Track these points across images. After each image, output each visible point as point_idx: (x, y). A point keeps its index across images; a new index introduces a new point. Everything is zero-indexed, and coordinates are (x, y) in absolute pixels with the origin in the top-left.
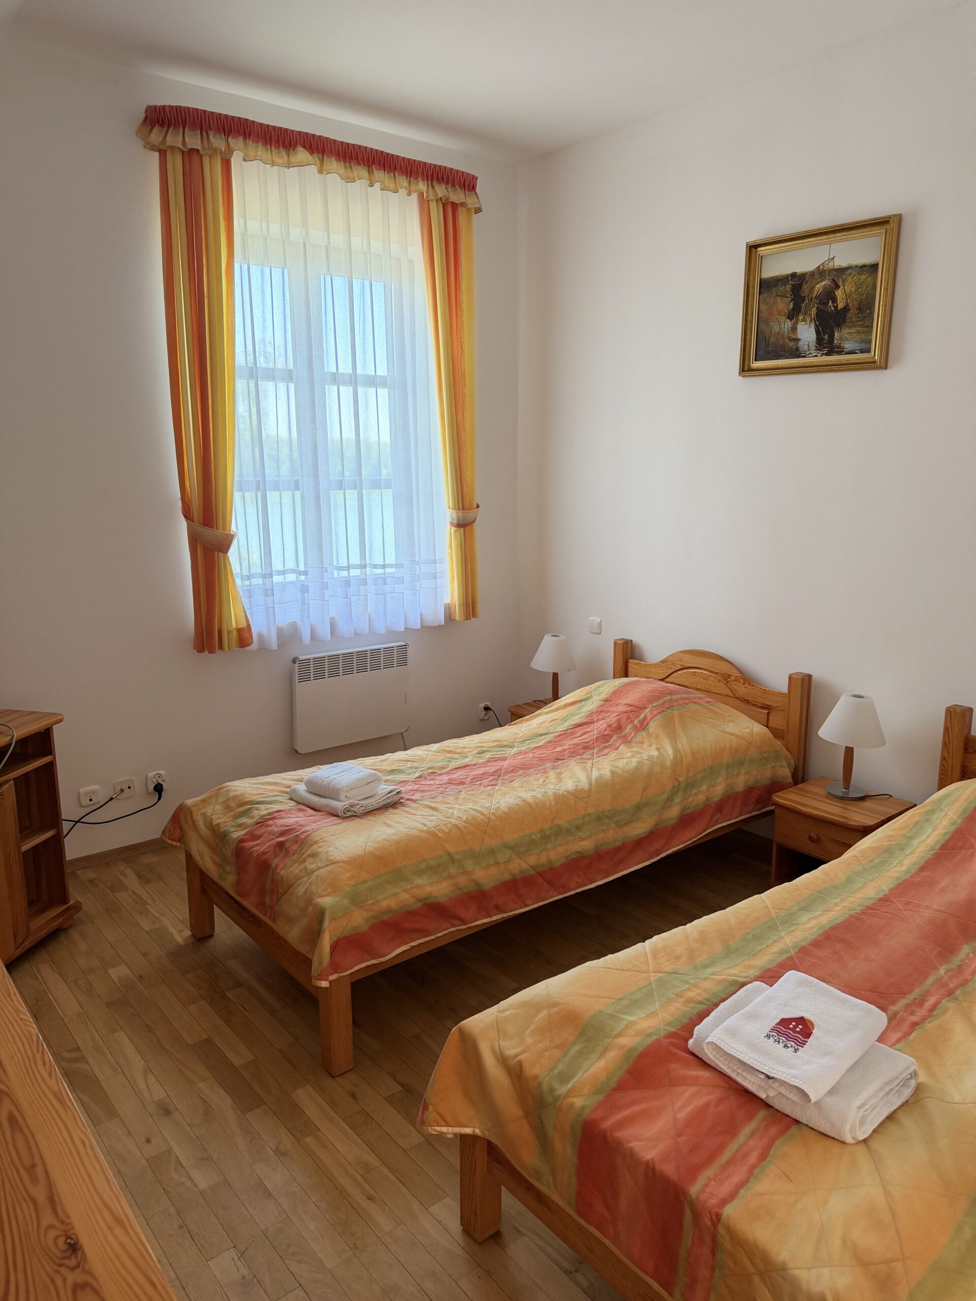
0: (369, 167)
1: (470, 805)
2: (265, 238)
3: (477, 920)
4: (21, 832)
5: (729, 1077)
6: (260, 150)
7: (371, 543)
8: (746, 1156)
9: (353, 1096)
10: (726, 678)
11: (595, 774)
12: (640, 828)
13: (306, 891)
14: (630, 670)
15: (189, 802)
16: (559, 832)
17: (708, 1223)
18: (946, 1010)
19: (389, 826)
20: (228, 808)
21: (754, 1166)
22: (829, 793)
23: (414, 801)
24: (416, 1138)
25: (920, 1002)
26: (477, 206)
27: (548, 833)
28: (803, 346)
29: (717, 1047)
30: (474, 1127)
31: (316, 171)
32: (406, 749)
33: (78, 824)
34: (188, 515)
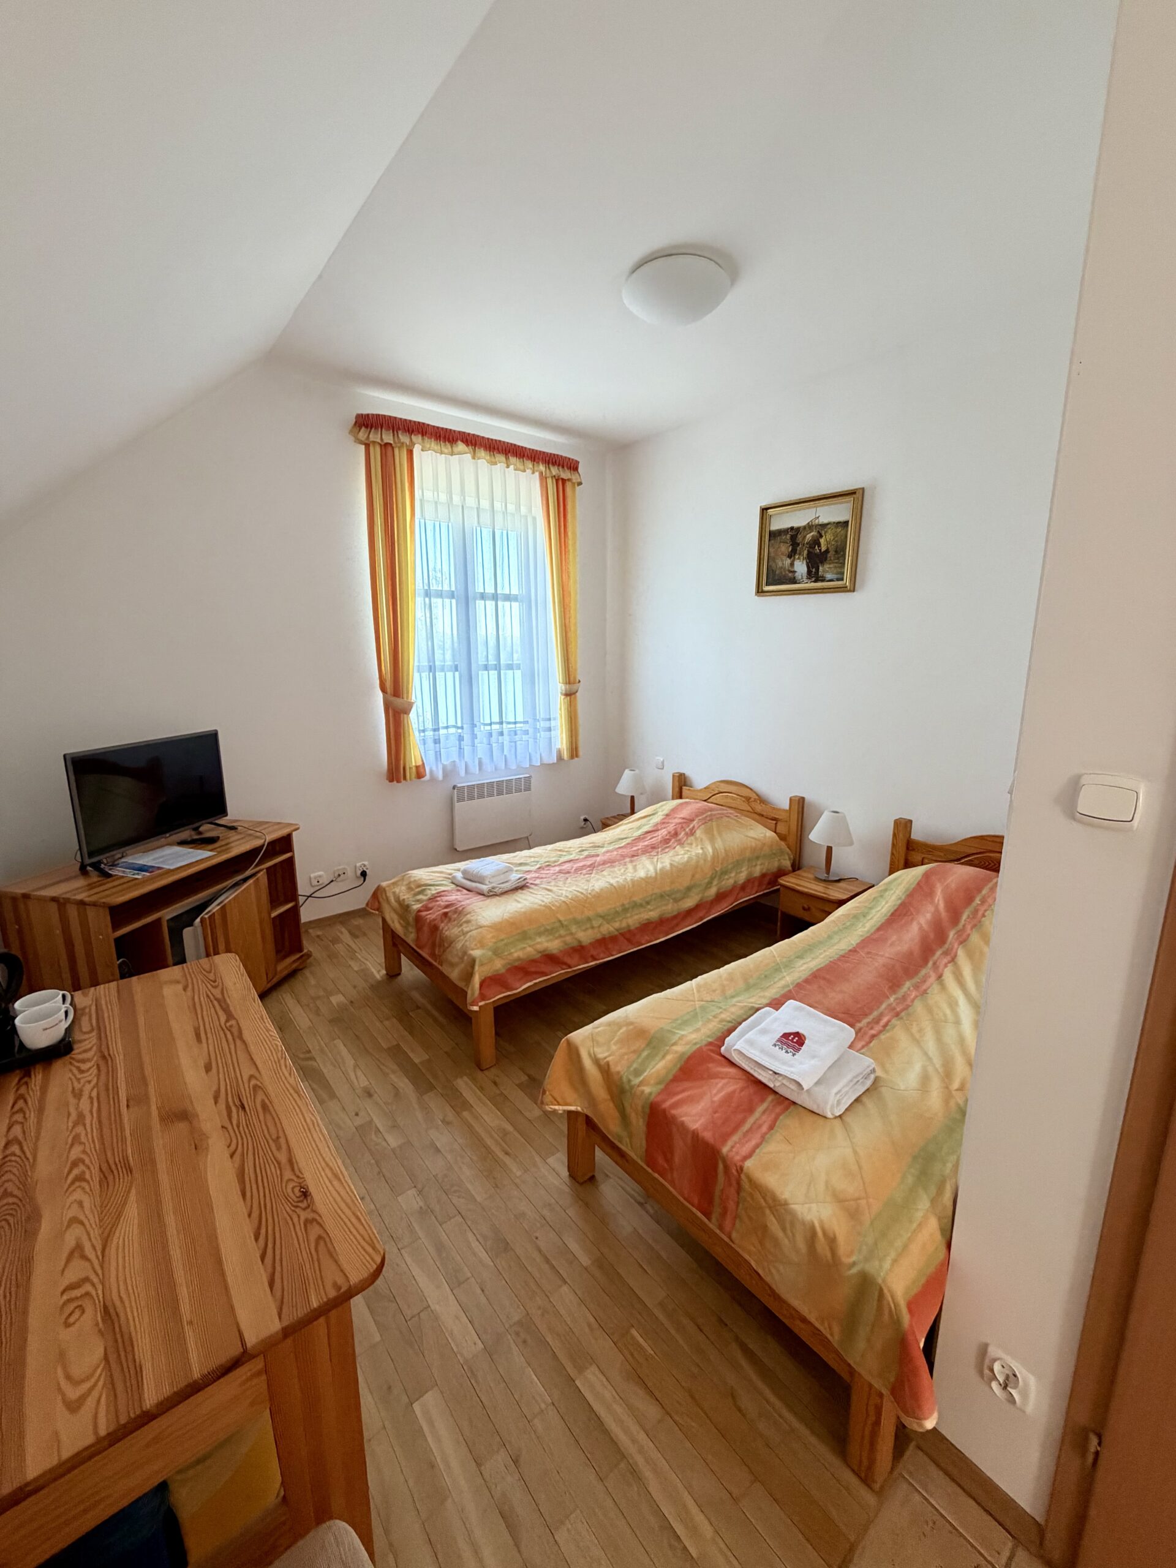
0: (506, 454)
1: (574, 888)
2: (436, 503)
3: (580, 965)
4: (271, 904)
5: (748, 1073)
6: (433, 444)
7: (506, 707)
8: (760, 1126)
9: (495, 1083)
10: (748, 799)
11: (659, 866)
12: (689, 903)
13: (463, 946)
14: (684, 794)
15: (384, 884)
16: (635, 906)
17: (734, 1171)
18: (894, 1027)
19: (519, 902)
20: (410, 889)
21: (766, 1134)
22: (816, 877)
23: (536, 885)
24: (537, 1112)
25: (877, 1021)
26: (579, 480)
27: (627, 906)
28: (798, 575)
29: (740, 1053)
30: (577, 1106)
31: (470, 458)
32: (530, 848)
33: (310, 898)
34: (383, 689)
